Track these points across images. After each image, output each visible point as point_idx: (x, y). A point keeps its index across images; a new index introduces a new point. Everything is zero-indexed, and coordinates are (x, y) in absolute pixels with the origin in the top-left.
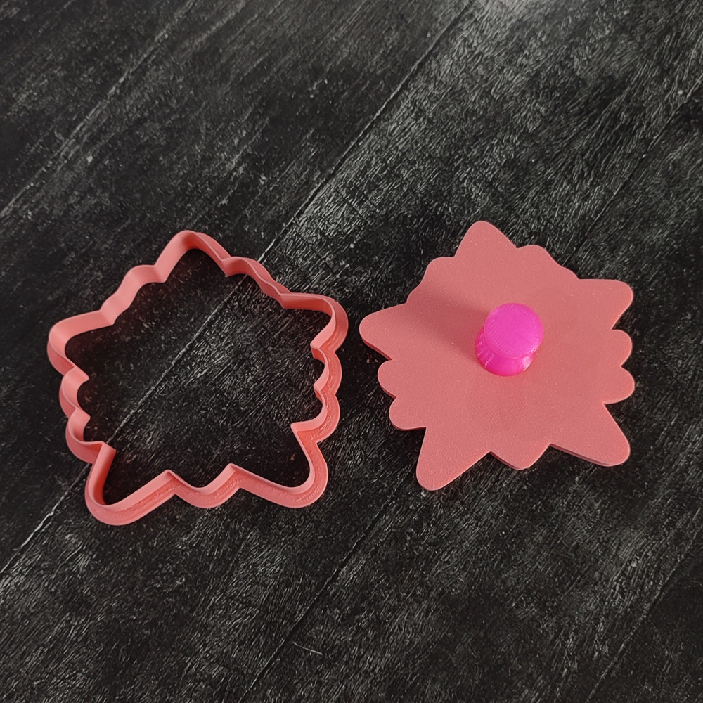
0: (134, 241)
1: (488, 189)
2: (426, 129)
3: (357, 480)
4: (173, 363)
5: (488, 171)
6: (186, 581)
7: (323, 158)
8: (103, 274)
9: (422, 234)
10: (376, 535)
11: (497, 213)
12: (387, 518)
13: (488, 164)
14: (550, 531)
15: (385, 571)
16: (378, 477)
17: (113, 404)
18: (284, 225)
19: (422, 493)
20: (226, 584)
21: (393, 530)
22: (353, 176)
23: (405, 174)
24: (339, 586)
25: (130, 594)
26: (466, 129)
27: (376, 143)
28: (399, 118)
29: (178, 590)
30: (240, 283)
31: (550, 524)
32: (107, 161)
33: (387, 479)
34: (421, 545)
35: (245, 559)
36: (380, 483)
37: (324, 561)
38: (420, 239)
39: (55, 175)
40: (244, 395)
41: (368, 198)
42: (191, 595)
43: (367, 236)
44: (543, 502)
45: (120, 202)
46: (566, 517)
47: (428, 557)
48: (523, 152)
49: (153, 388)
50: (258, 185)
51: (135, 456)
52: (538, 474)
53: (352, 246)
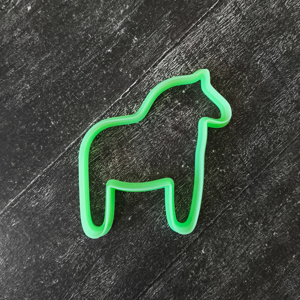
0: (51, 67)
1: (272, 68)
2: (240, 22)
3: (166, 237)
4: (66, 149)
5: (274, 57)
6: (58, 282)
7: (174, 32)
8: (30, 85)
9: (227, 91)
10: (172, 272)
11: (275, 84)
12: (180, 262)
13: (274, 52)
14: (273, 284)
15: (174, 293)
16: (178, 237)
17: (28, 169)
18: (144, 71)
19: (202, 251)
20: (81, 287)
21: (182, 270)
22: (191, 46)
23: (223, 50)
24: (146, 298)
25: (25, 285)
26: (265, 26)
27: (208, 27)
28: (225, 12)
29: (53, 287)
30: (112, 105)
31: (273, 280)
32: (40, 11)
33: (183, 239)
34: (197, 281)
35: (94, 274)
36: (179, 241)
37: (140, 282)
38: (225, 94)
39: (6, 15)
40: (106, 175)
41: (197, 62)
42: (61, 291)
43: (193, 87)
44: (272, 267)
45: (45, 40)
46: (284, 278)
47: (200, 289)
48: (298, 47)
49: (53, 163)
50: (131, 43)
51: (37, 203)
52: (271, 250)
53: (184, 92)
